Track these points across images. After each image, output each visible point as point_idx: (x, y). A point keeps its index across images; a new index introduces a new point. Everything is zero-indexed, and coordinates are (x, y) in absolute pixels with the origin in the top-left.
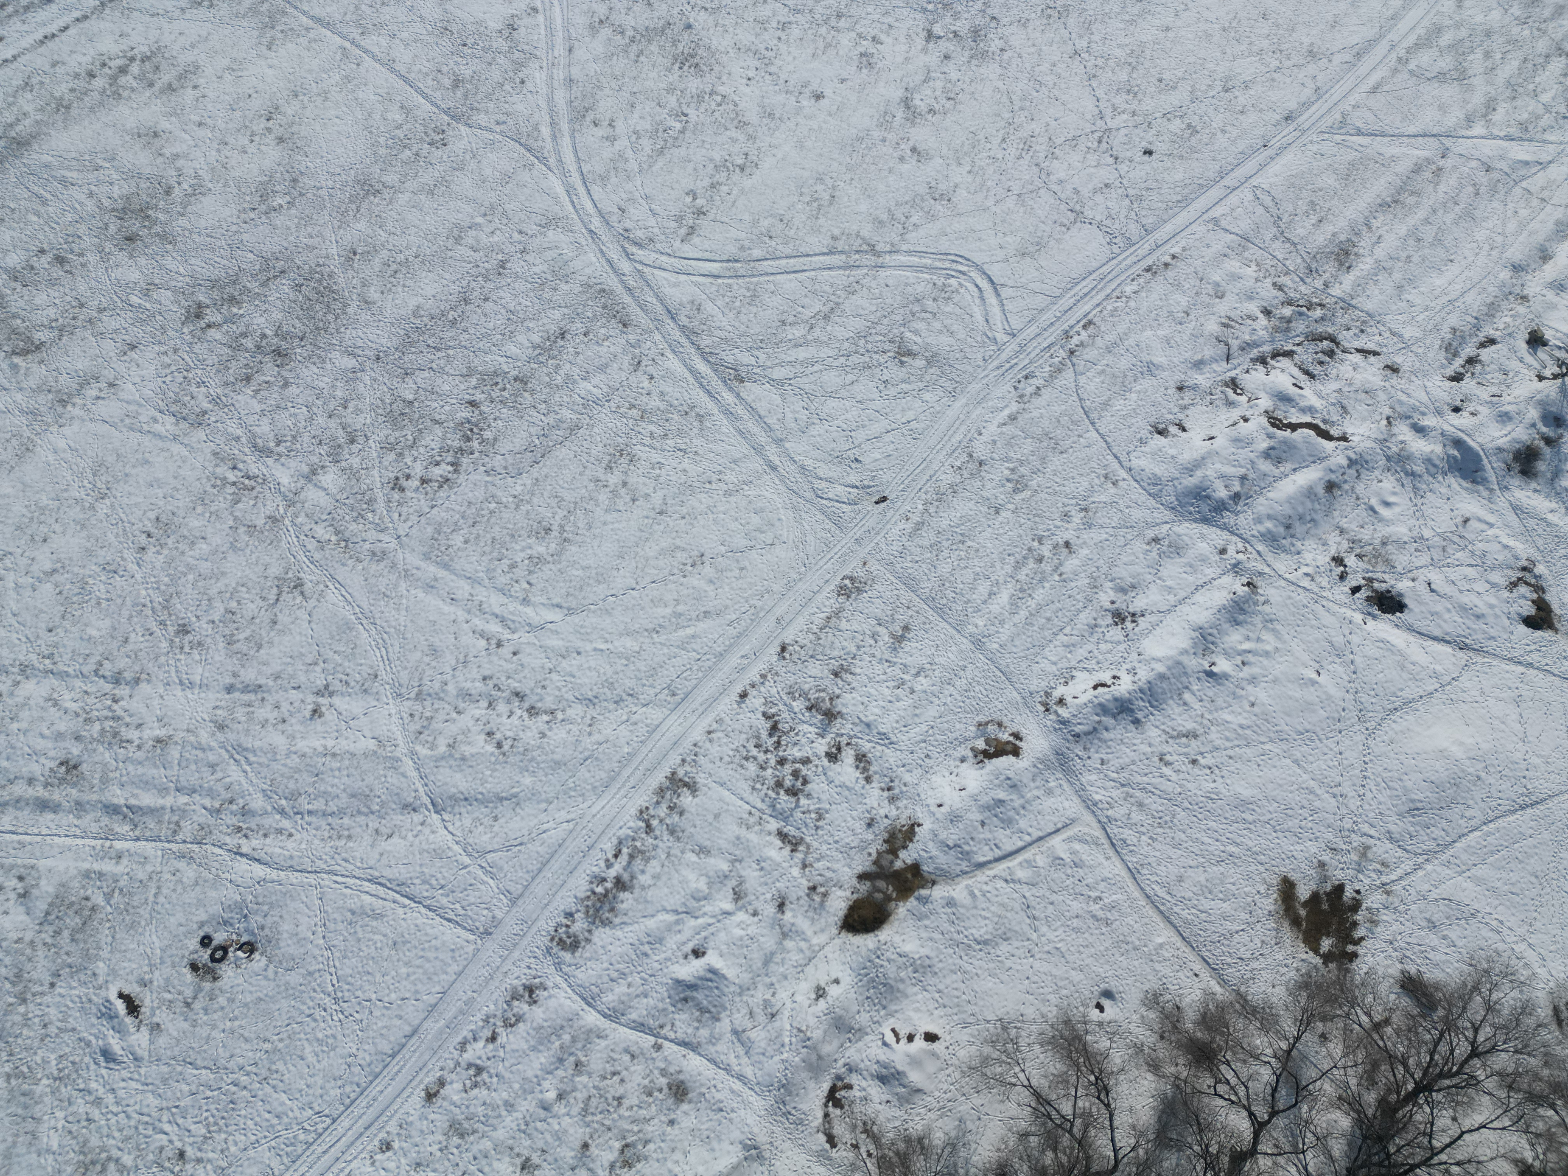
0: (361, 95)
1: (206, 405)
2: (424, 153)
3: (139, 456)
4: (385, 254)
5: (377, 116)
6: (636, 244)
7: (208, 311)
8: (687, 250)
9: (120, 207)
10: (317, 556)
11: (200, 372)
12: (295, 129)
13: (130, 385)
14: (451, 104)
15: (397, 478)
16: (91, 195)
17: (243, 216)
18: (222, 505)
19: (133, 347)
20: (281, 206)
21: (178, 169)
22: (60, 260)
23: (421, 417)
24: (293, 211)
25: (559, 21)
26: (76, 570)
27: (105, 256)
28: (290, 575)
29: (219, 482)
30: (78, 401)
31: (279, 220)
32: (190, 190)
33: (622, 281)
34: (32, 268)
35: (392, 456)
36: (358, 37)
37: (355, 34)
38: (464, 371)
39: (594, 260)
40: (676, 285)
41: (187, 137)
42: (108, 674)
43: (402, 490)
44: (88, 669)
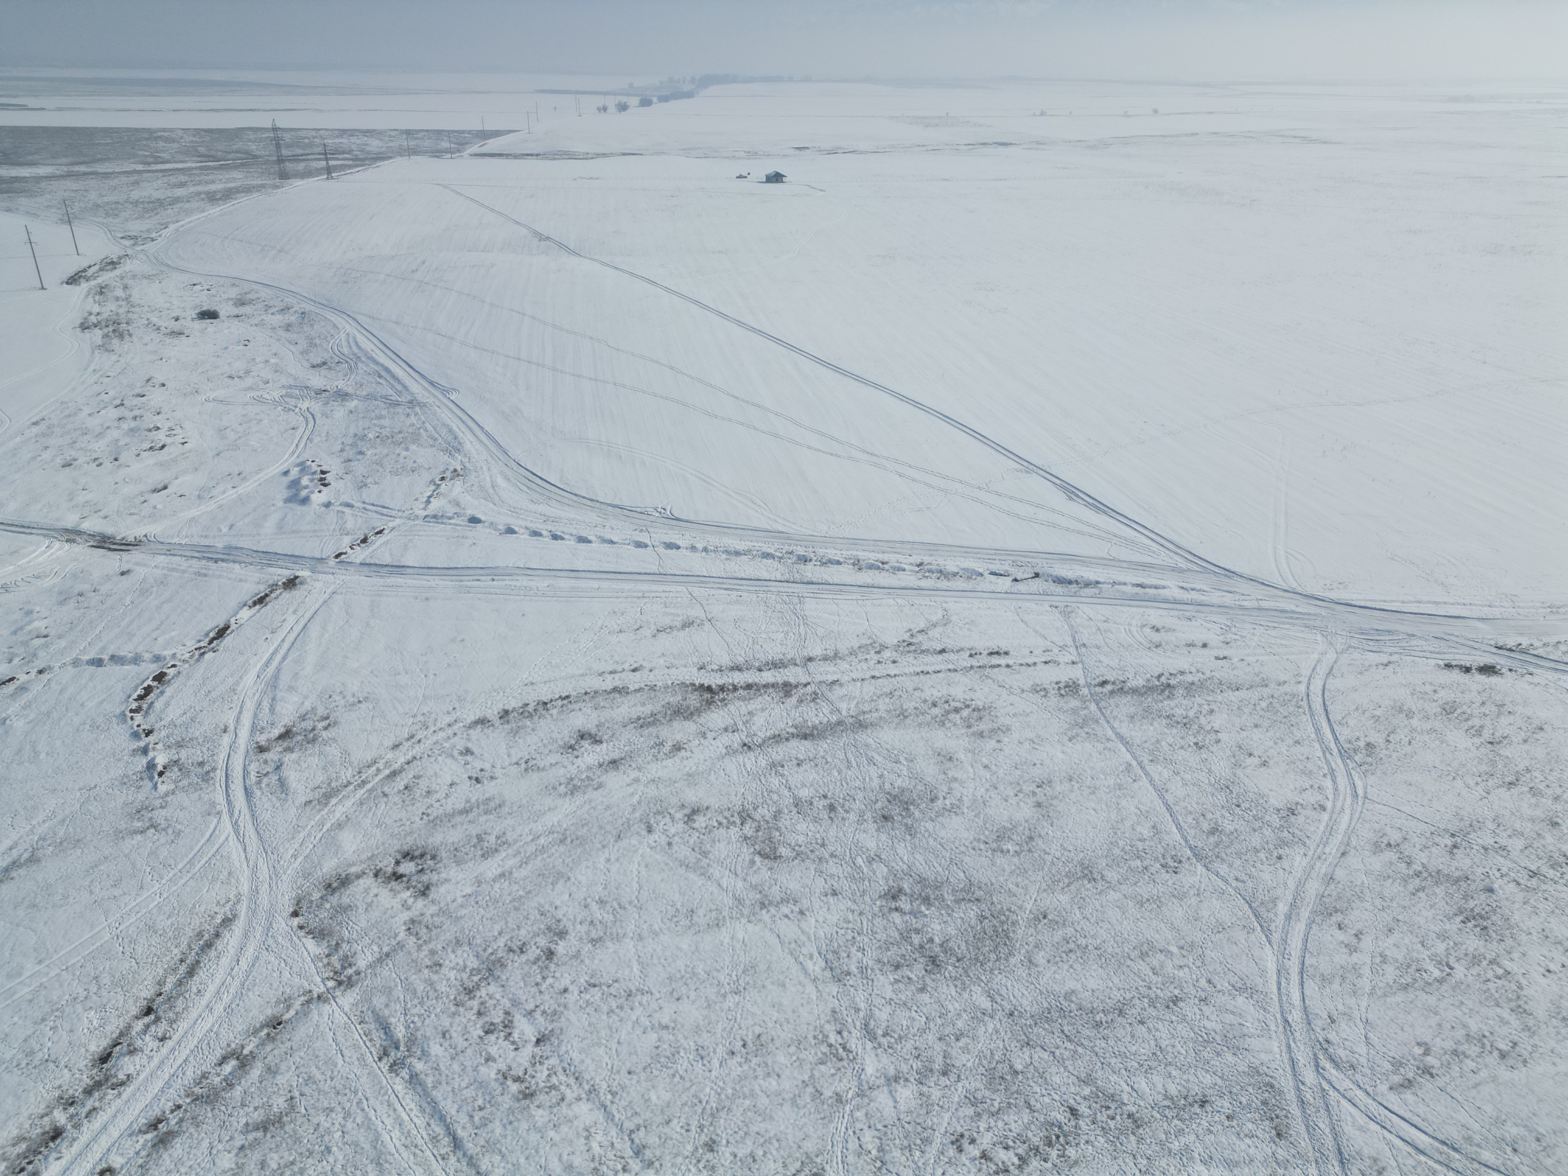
0: (1124, 803)
1: (854, 969)
2: (1152, 870)
3: (782, 978)
4: (1070, 931)
5: (1128, 824)
6: (1332, 1060)
7: (903, 898)
8: (1393, 1100)
9: (894, 793)
10: (851, 1159)
11: (866, 940)
12: (1054, 802)
13: (813, 921)
14: (1200, 844)
15: (962, 1136)
16: (881, 776)
17: (975, 843)
18: (811, 1058)
19: (835, 893)
20: (1008, 851)
21: (950, 789)
22: (832, 808)
23: (1017, 1092)
24: (1015, 860)
25: (1343, 826)
26: (680, 1036)
27: (861, 819)
28: (818, 1160)
29: (820, 1037)
30: (773, 910)
31: (1000, 860)
32: (949, 807)
33: (1298, 1089)
34: (811, 804)
35: (970, 1111)
36: (1146, 762)
37: (1145, 759)
38: (1083, 1075)
39: (1276, 1050)
40: (1362, 1129)
41: (971, 771)
42: (637, 1141)
43: (960, 1150)
44: (629, 1125)
